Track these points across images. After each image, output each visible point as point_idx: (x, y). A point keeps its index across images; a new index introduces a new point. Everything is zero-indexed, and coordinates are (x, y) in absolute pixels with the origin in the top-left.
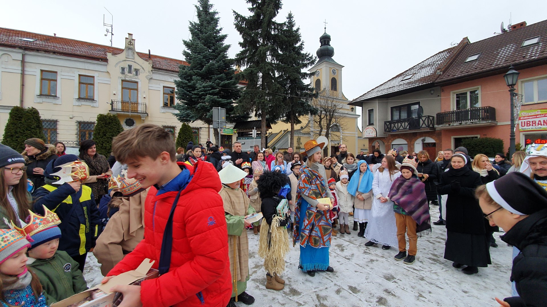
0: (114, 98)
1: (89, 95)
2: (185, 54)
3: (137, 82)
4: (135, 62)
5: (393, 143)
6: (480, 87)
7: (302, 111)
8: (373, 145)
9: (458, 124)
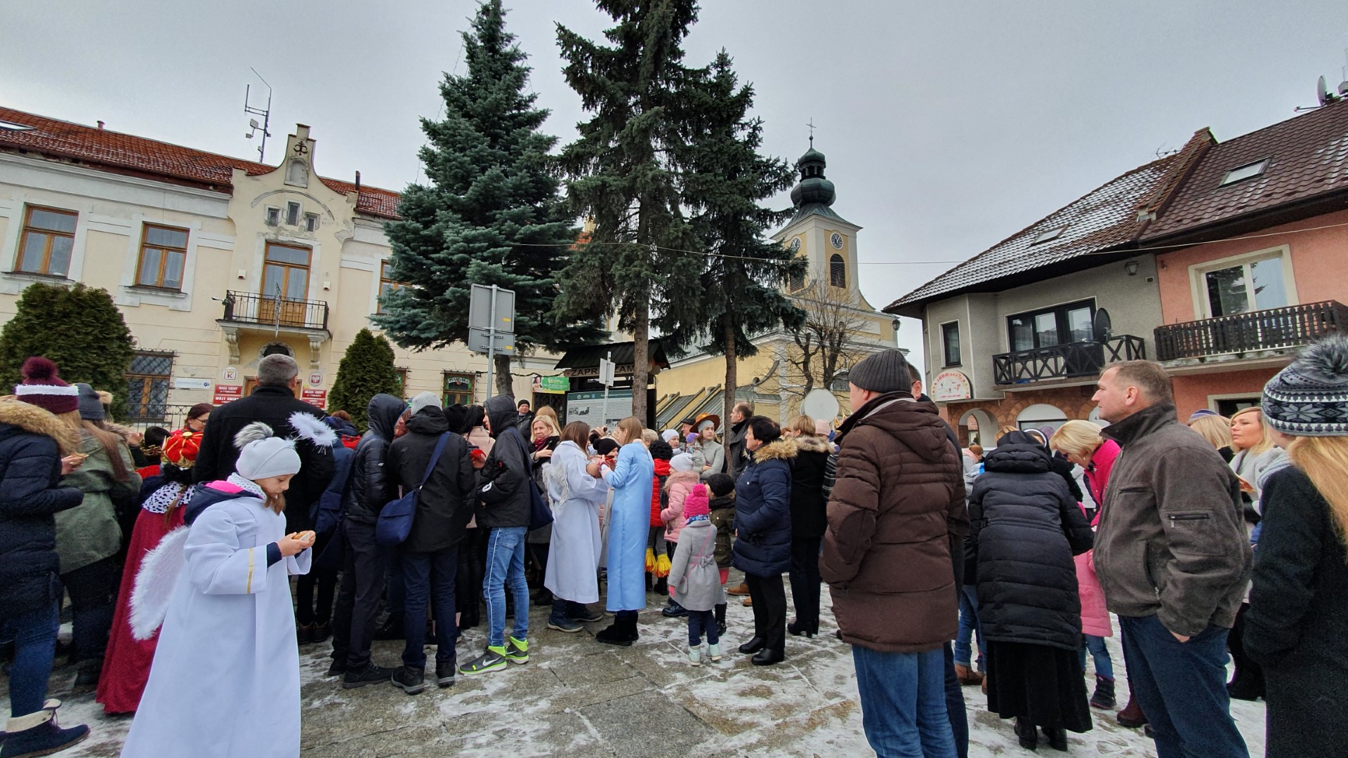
0: (236, 287)
1: (168, 278)
2: (428, 157)
3: (308, 249)
4: (308, 196)
5: (1021, 418)
6: (1285, 248)
7: (760, 312)
8: (961, 423)
9: (1233, 358)
